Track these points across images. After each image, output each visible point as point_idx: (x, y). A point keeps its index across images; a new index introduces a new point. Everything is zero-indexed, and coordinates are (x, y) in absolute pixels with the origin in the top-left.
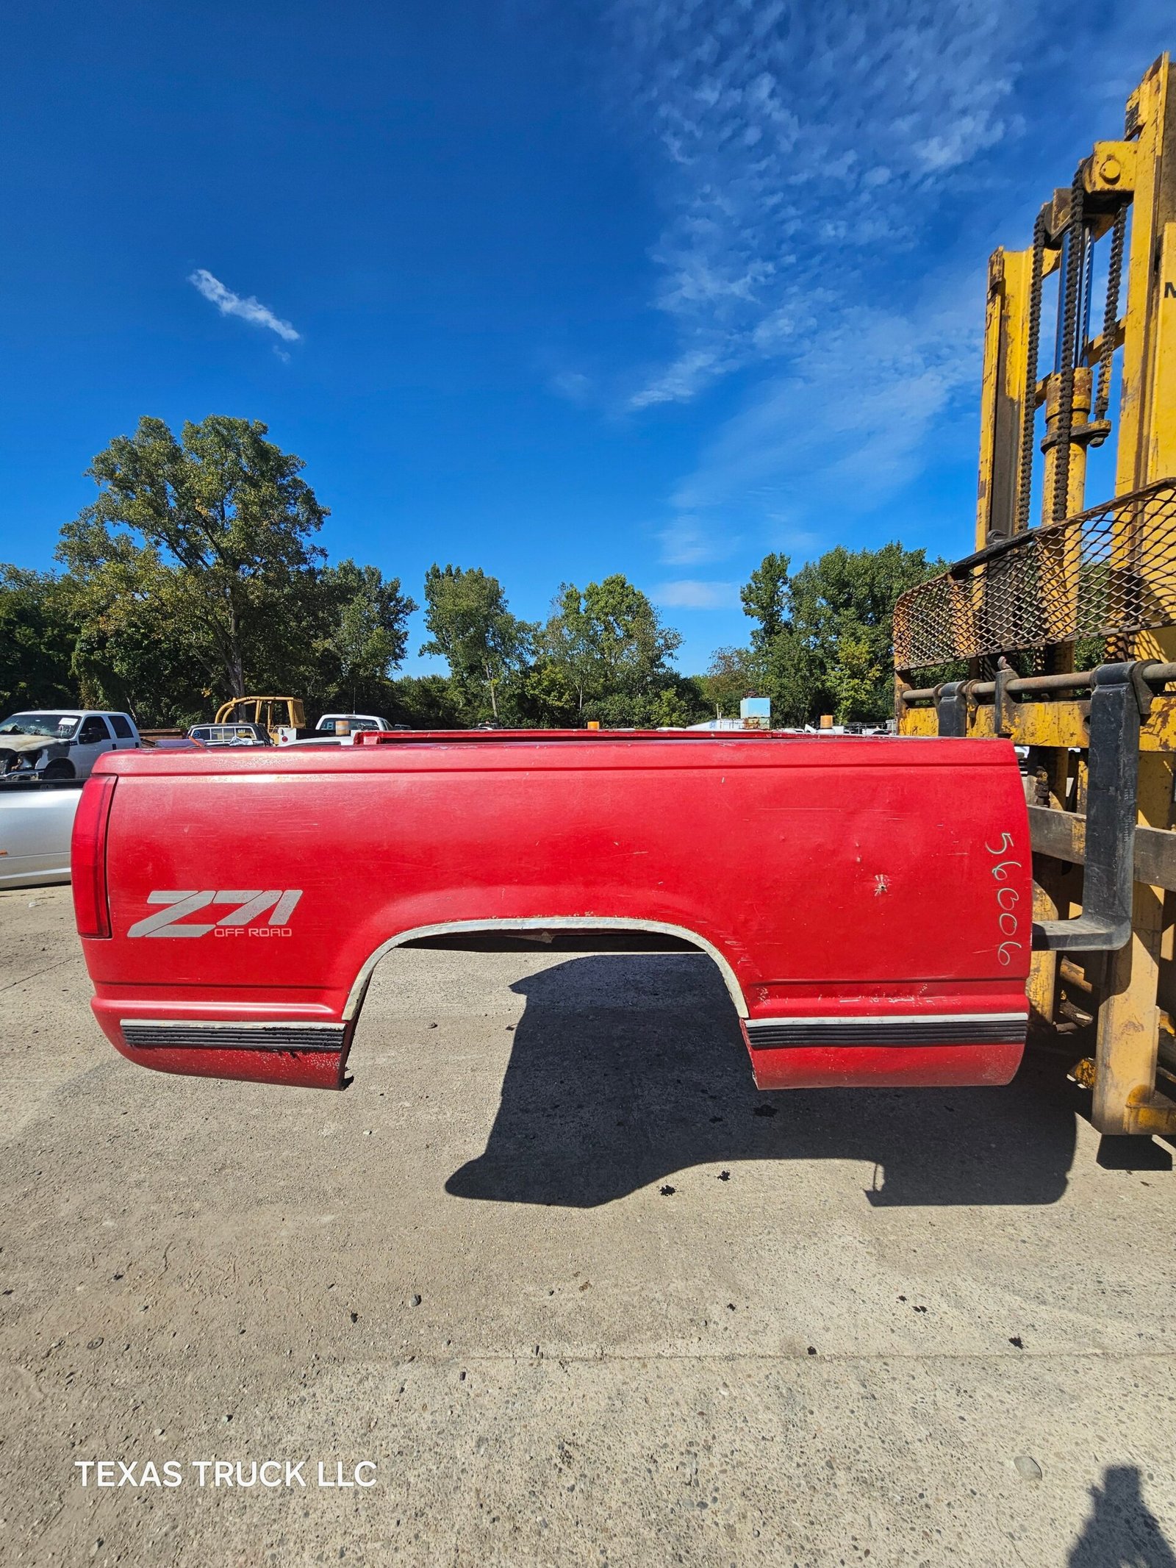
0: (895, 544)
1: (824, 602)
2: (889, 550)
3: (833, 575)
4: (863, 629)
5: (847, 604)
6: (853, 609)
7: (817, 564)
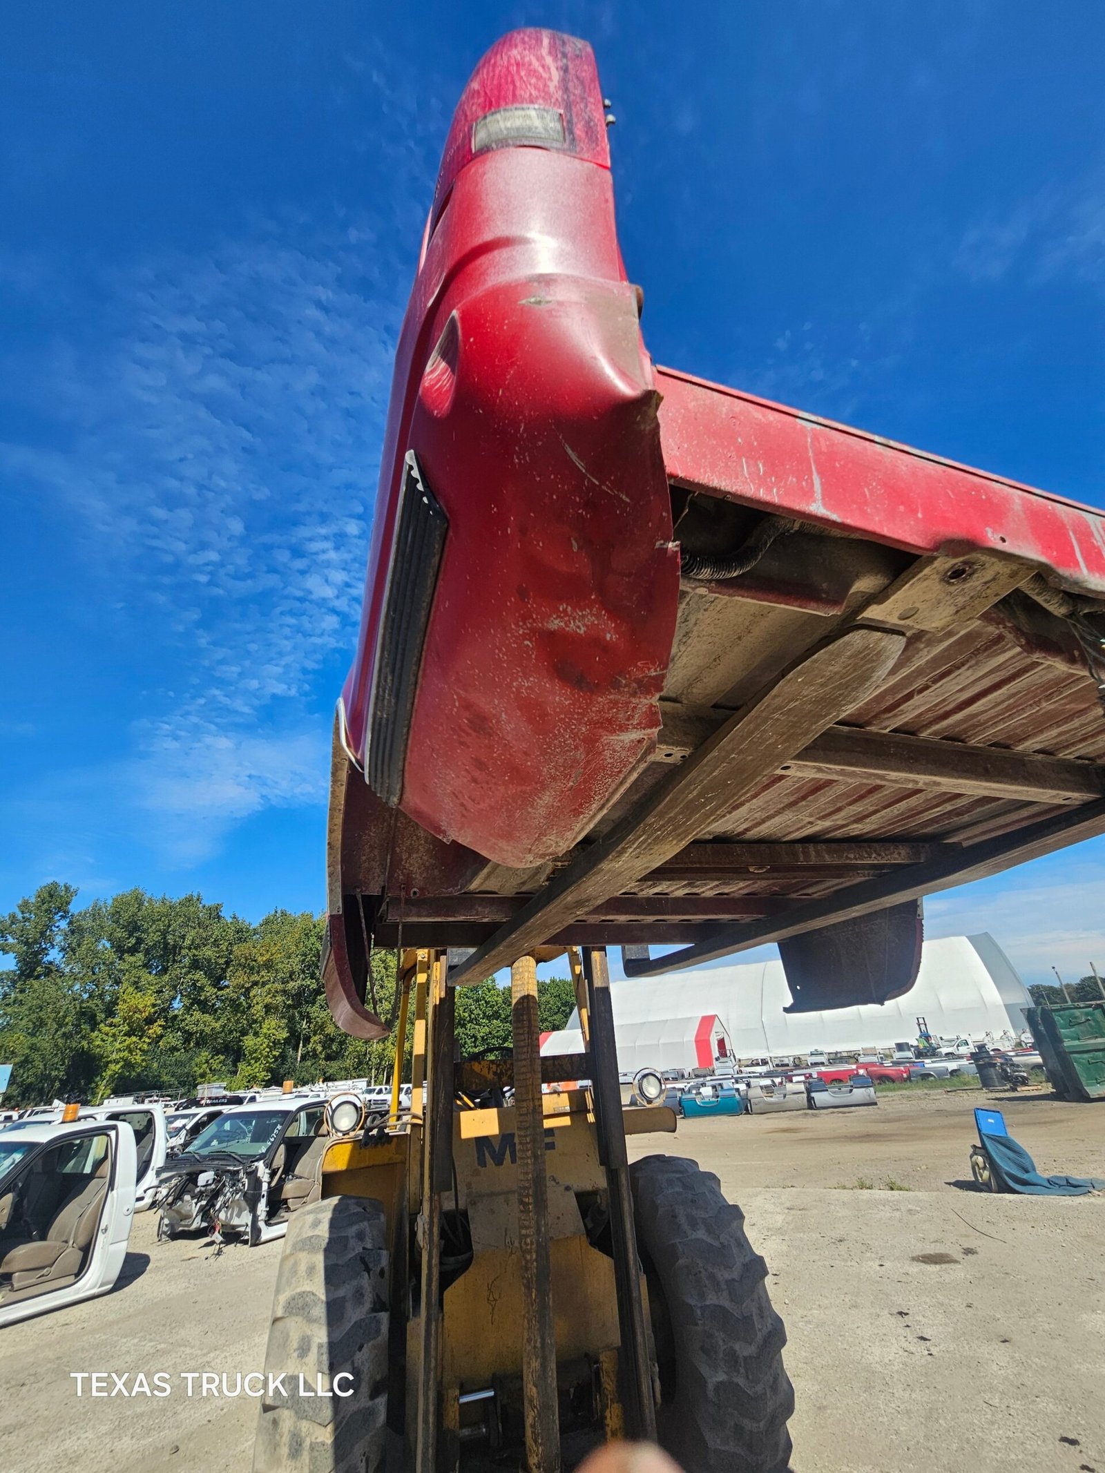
0: (195, 894)
1: (108, 945)
2: (189, 900)
3: (126, 916)
4: (147, 977)
5: (133, 950)
6: (140, 955)
7: (110, 902)
